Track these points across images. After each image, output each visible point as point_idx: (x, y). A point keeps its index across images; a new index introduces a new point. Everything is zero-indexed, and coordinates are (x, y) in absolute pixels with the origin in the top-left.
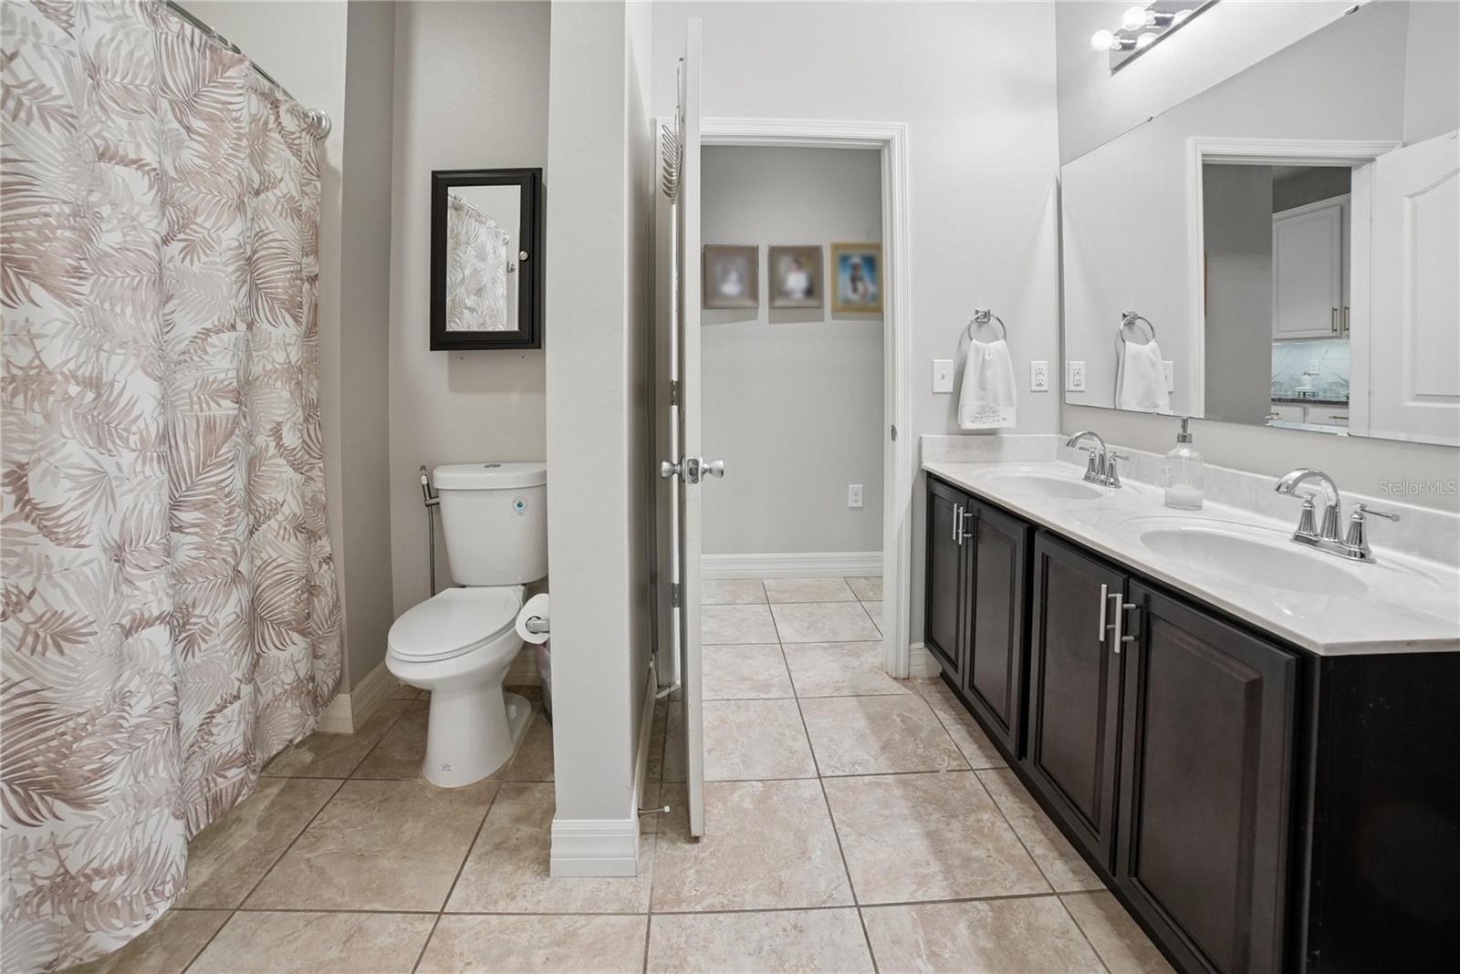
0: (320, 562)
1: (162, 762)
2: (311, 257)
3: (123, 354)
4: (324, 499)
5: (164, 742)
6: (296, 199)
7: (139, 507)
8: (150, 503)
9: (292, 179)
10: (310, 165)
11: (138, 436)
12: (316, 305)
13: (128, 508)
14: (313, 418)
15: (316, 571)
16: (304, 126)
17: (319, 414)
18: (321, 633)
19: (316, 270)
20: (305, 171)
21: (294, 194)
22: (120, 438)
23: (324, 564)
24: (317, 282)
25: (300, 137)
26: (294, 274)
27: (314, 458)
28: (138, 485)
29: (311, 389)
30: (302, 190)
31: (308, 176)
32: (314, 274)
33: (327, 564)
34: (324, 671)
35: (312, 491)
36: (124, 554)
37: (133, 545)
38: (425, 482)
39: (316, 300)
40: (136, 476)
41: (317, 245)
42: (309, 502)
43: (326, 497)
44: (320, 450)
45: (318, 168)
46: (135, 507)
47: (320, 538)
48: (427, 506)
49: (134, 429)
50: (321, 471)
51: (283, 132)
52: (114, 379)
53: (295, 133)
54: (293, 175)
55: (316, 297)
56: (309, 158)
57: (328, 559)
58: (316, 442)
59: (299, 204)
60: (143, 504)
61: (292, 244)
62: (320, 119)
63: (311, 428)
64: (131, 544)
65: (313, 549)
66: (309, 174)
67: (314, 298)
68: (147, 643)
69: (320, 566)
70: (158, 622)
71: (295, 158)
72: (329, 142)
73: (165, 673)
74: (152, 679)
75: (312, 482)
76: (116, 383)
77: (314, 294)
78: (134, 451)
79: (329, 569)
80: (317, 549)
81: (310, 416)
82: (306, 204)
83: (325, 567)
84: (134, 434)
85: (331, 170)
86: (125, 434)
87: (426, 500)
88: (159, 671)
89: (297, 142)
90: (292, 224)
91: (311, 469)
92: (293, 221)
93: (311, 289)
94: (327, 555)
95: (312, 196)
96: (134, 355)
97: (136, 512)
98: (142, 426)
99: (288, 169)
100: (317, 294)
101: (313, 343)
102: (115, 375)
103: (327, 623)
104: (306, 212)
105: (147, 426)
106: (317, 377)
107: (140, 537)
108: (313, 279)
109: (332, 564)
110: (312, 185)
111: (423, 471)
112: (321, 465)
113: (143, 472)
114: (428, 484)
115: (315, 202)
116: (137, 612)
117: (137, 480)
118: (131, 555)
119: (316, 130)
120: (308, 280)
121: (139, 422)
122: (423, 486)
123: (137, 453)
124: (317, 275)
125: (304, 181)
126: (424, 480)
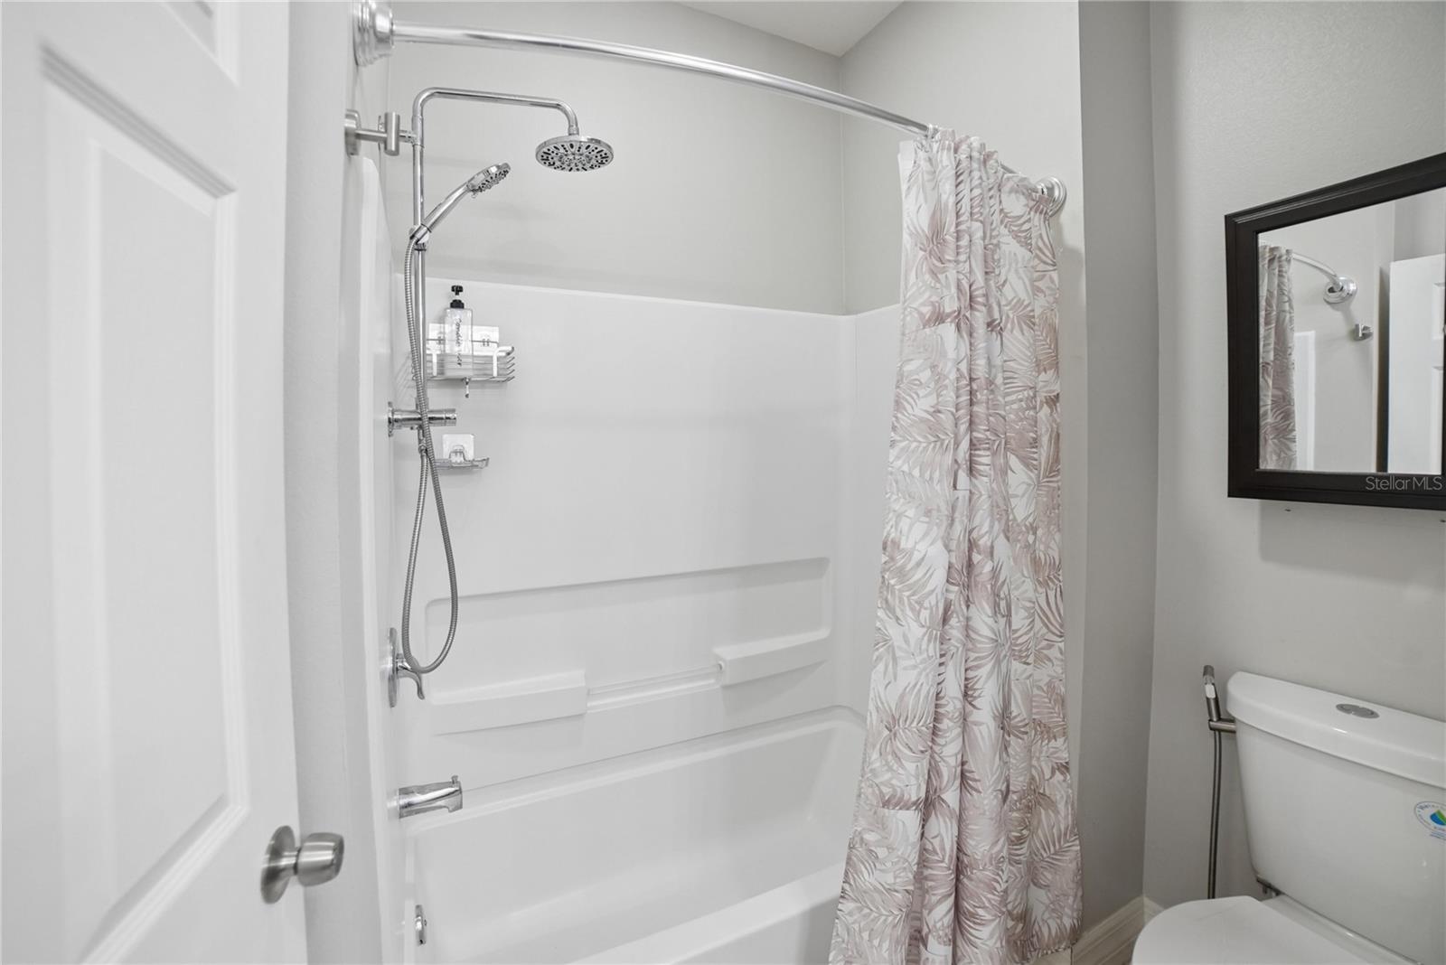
0: (1053, 768)
1: (887, 942)
2: (1051, 373)
3: (926, 523)
4: (1063, 689)
5: (895, 926)
6: (1026, 303)
7: (918, 686)
8: (928, 684)
9: (1020, 278)
10: (1044, 254)
11: (928, 611)
12: (1058, 435)
13: (909, 684)
14: (1053, 582)
15: (1047, 777)
16: (1032, 203)
17: (1061, 578)
18: (1045, 855)
19: (1057, 388)
20: (1037, 261)
21: (1023, 295)
22: (913, 609)
23: (1057, 772)
24: (1058, 404)
25: (1029, 220)
26: (1023, 403)
27: (1054, 633)
28: (921, 663)
29: (1053, 544)
30: (1032, 286)
31: (1042, 267)
32: (1055, 394)
33: (1062, 773)
34: (1047, 907)
35: (1049, 676)
36: (897, 727)
37: (908, 723)
38: (1211, 695)
39: (1057, 428)
40: (921, 653)
41: (1057, 356)
42: (1045, 688)
43: (1066, 687)
44: (1062, 626)
45: (1055, 255)
46: (916, 684)
47: (1055, 738)
48: (1211, 729)
49: (926, 604)
50: (1061, 653)
51: (1007, 220)
52: (915, 547)
53: (1022, 216)
54: (1021, 271)
55: (1058, 425)
56: (1040, 244)
57: (1064, 768)
58: (1056, 614)
59: (1029, 309)
60: (922, 684)
61: (1020, 364)
62: (1051, 190)
63: (1051, 594)
64: (906, 721)
65: (1045, 749)
66: (1042, 264)
67: (1055, 426)
68: (900, 823)
69: (1053, 773)
70: (914, 808)
71: (1023, 250)
72: (1065, 217)
73: (910, 860)
74: (899, 861)
75: (1050, 664)
76: (916, 552)
77: (1055, 421)
78: (923, 626)
79: (1064, 781)
80: (1052, 750)
81: (1050, 579)
82: (1039, 306)
83: (1058, 776)
84: (926, 609)
85: (1072, 252)
86: (918, 607)
87: (1211, 720)
88: (906, 856)
89: (1026, 227)
90: (1020, 337)
91: (1050, 647)
92: (1022, 331)
93: (1051, 415)
94: (1063, 762)
95: (1048, 292)
96: (937, 524)
97: (916, 690)
98: (933, 603)
99: (1014, 265)
100: (1058, 420)
101: (1055, 485)
102: (916, 543)
103: (1054, 846)
104: (1042, 313)
105: (937, 602)
106: (1059, 530)
107: (915, 717)
108: (1053, 401)
109: (1068, 777)
110: (1047, 278)
111: (1208, 677)
112: (1062, 645)
113: (927, 651)
114: (1216, 700)
115: (1051, 300)
116: (899, 790)
117: (921, 658)
118: (903, 731)
119: (1047, 204)
120: (1047, 403)
121: (931, 597)
122: (1208, 699)
123: (925, 630)
124: (1058, 394)
125: (1036, 274)
126: (1210, 692)
